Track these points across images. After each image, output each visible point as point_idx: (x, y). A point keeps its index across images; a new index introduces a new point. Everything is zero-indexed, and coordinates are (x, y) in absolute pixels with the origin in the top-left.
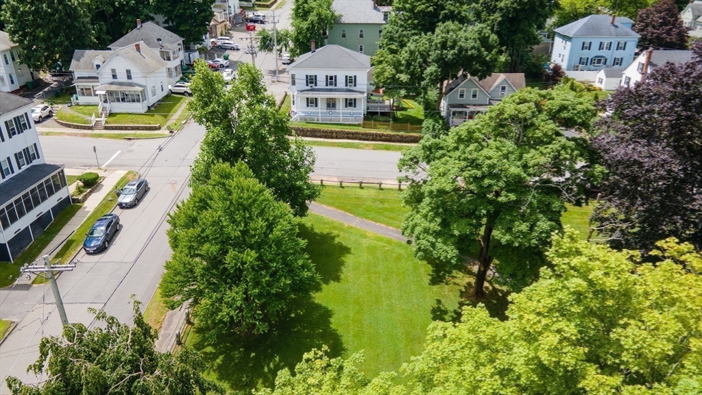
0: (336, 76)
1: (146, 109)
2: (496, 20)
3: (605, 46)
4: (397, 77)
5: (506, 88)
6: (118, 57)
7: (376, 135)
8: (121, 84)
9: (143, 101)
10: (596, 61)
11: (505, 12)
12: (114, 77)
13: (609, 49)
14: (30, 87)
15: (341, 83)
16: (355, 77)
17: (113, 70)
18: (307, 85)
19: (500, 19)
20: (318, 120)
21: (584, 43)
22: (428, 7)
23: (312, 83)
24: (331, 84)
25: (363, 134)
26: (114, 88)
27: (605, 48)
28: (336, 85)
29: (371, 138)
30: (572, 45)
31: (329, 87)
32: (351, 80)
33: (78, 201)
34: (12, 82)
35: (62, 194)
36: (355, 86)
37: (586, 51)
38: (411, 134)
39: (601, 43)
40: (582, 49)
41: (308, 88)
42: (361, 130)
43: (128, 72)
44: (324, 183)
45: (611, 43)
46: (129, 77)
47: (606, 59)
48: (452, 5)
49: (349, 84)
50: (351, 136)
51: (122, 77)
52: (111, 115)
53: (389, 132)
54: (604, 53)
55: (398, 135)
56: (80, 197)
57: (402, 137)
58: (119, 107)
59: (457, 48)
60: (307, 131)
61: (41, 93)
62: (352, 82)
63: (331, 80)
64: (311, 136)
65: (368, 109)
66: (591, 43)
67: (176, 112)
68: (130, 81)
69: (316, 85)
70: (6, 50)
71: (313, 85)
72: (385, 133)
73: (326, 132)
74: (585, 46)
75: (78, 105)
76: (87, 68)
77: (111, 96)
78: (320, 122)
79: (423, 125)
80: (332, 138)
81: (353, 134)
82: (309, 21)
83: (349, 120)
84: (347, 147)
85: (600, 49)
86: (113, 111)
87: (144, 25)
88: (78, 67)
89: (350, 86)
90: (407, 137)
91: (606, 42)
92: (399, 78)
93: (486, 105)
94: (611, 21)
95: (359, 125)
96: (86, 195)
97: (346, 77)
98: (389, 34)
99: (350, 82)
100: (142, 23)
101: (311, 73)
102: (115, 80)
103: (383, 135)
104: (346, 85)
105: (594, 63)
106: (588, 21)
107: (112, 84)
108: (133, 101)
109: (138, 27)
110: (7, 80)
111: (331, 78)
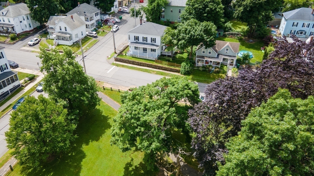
0: (147, 38)
1: (73, 44)
2: (241, 11)
3: (306, 25)
4: (172, 41)
5: (229, 50)
6: (61, 22)
7: (160, 67)
8: (63, 33)
9: (70, 40)
10: (300, 33)
11: (246, 7)
12: (61, 29)
13: (308, 27)
14: (38, 28)
15: (149, 41)
16: (155, 39)
17: (60, 27)
18: (135, 40)
19: (242, 10)
20: (138, 56)
21: (294, 23)
22: (200, 6)
23: (137, 39)
24: (145, 41)
25: (154, 66)
26: (59, 34)
27: (306, 26)
28: (147, 41)
29: (158, 68)
30: (287, 24)
31: (144, 42)
32: (154, 40)
33: (23, 86)
34: (30, 27)
35: (16, 83)
36: (155, 42)
37: (294, 27)
38: (175, 68)
39: (304, 23)
40: (293, 26)
41: (135, 41)
42: (155, 64)
43: (65, 28)
44: (120, 91)
45: (309, 24)
46: (66, 30)
47: (306, 32)
48: (212, 5)
49: (152, 42)
50: (149, 66)
51: (63, 30)
52: (58, 45)
53: (167, 66)
54: (305, 29)
55: (169, 68)
56: (24, 85)
57: (171, 69)
58: (61, 42)
59: (190, 34)
60: (131, 61)
61: (41, 31)
62: (154, 41)
63: (145, 39)
64: (132, 64)
65: (161, 53)
66: (298, 23)
67: (85, 45)
68: (66, 32)
69: (138, 41)
70: (28, 14)
71: (137, 40)
72: (164, 67)
73: (138, 63)
74: (294, 24)
75: (50, 39)
76: (53, 25)
77: (59, 38)
78: (139, 57)
79: (182, 65)
80: (141, 66)
81: (150, 65)
82: (153, 6)
83: (151, 58)
84: (145, 71)
85: (302, 27)
86: (60, 44)
87: (81, 5)
88: (50, 24)
89: (153, 42)
90: (174, 69)
91: (306, 24)
92: (173, 42)
93: (215, 58)
94: (312, 12)
95: (154, 61)
96: (27, 84)
97: (151, 38)
98: (182, 16)
99: (153, 41)
100: (80, 4)
101: (137, 35)
102: (61, 31)
103: (163, 67)
104: (151, 42)
105: (298, 34)
106: (299, 11)
107: (59, 32)
108: (66, 40)
109: (79, 6)
110: (28, 26)
111: (145, 38)
